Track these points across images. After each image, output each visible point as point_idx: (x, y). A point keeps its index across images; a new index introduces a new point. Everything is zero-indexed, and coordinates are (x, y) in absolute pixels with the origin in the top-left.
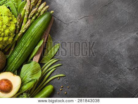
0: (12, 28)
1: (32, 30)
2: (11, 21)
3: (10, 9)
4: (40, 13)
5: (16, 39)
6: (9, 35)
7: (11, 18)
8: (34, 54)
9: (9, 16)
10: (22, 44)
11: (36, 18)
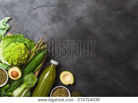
0: (26, 56)
1: (37, 59)
3: (26, 46)
4: (42, 50)
5: (27, 62)
6: (24, 60)
7: (26, 51)
8: (36, 70)
9: (25, 50)
10: (30, 65)
11: (39, 52)
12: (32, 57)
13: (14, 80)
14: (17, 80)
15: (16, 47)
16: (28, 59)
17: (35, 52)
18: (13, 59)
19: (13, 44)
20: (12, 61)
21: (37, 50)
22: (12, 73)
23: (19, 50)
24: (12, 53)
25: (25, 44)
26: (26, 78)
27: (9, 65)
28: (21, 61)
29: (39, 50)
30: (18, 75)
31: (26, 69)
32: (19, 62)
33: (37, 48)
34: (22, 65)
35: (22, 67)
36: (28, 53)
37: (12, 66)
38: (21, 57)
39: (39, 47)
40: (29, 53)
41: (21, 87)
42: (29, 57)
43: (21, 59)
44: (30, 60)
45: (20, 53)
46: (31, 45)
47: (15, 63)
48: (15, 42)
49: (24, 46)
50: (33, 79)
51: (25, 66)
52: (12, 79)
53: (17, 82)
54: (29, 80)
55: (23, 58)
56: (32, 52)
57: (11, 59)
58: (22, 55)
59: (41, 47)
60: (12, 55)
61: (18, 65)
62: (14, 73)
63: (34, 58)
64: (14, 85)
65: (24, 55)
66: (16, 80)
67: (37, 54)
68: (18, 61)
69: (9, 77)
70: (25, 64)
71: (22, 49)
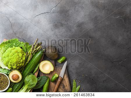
0: (24, 59)
1: (34, 60)
2: (23, 55)
3: (22, 49)
5: (26, 64)
6: (22, 62)
8: (35, 71)
9: (22, 53)
12: (29, 59)
13: (15, 83)
14: (19, 83)
15: (13, 51)
16: (26, 61)
17: (32, 54)
18: (12, 63)
19: (10, 49)
20: (11, 65)
21: (33, 51)
22: (13, 77)
23: (16, 54)
24: (10, 57)
25: (21, 48)
26: (27, 79)
27: (9, 69)
28: (20, 64)
29: (36, 52)
30: (18, 77)
32: (18, 65)
33: (33, 49)
34: (22, 67)
35: (21, 69)
36: (25, 55)
37: (12, 69)
38: (19, 60)
39: (35, 48)
40: (27, 55)
41: (23, 88)
42: (26, 59)
43: (19, 62)
44: (28, 62)
45: (18, 57)
46: (27, 48)
47: (14, 67)
48: (12, 47)
49: (21, 49)
50: (33, 80)
51: (24, 69)
52: (13, 83)
53: (19, 85)
54: (30, 81)
55: (21, 61)
56: (29, 54)
57: (10, 64)
58: (20, 58)
59: (36, 48)
60: (10, 59)
61: (18, 68)
62: (15, 76)
63: (31, 59)
64: (16, 87)
65: (21, 58)
66: (17, 83)
67: (34, 55)
68: (17, 64)
69: (10, 81)
70: (24, 67)
71: (19, 52)
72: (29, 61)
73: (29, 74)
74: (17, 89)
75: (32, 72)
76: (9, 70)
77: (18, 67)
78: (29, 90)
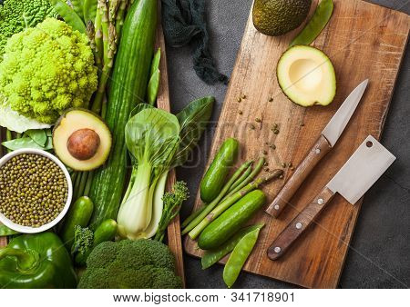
16: (102, 65)
17: (113, 23)
18: (45, 88)
20: (43, 100)
21: (112, 9)
22: (70, 145)
23: (47, 44)
25: (60, 18)
27: (43, 126)
28: (77, 78)
29: (122, 8)
30: (96, 138)
31: (115, 103)
32: (74, 86)
35: (96, 101)
36: (87, 40)
37: (55, 116)
38: (69, 65)
40: (92, 37)
41: (133, 181)
43: (73, 73)
44: (110, 65)
45: (58, 53)
46: (81, 11)
47: (61, 101)
51: (105, 102)
53: (112, 174)
54: (147, 136)
55: (79, 65)
57: (35, 95)
58: (70, 56)
60: (29, 76)
61: (77, 102)
62: (78, 139)
63: (117, 46)
64: (105, 188)
65: (76, 55)
67: (121, 27)
68: (67, 85)
70: (102, 90)
71: (56, 36)
72: (115, 58)
73: (133, 111)
74: (109, 192)
75: (143, 98)
76: (45, 130)
77: (74, 95)
78: (161, 173)
